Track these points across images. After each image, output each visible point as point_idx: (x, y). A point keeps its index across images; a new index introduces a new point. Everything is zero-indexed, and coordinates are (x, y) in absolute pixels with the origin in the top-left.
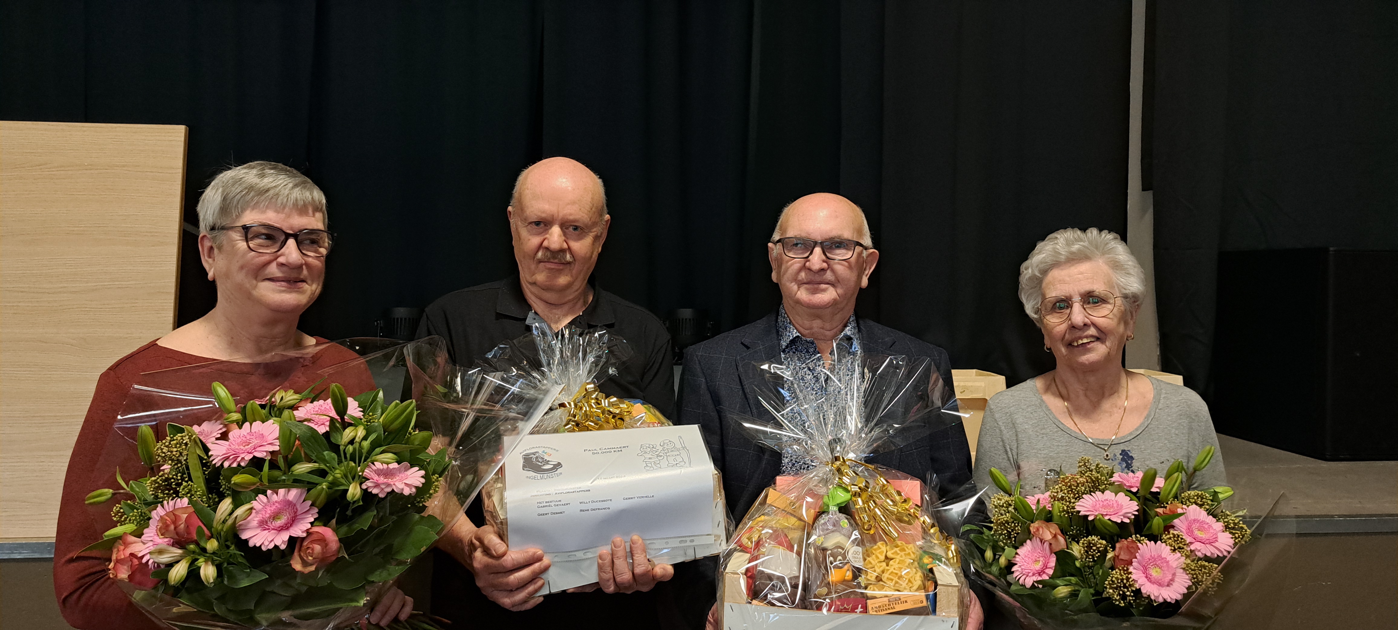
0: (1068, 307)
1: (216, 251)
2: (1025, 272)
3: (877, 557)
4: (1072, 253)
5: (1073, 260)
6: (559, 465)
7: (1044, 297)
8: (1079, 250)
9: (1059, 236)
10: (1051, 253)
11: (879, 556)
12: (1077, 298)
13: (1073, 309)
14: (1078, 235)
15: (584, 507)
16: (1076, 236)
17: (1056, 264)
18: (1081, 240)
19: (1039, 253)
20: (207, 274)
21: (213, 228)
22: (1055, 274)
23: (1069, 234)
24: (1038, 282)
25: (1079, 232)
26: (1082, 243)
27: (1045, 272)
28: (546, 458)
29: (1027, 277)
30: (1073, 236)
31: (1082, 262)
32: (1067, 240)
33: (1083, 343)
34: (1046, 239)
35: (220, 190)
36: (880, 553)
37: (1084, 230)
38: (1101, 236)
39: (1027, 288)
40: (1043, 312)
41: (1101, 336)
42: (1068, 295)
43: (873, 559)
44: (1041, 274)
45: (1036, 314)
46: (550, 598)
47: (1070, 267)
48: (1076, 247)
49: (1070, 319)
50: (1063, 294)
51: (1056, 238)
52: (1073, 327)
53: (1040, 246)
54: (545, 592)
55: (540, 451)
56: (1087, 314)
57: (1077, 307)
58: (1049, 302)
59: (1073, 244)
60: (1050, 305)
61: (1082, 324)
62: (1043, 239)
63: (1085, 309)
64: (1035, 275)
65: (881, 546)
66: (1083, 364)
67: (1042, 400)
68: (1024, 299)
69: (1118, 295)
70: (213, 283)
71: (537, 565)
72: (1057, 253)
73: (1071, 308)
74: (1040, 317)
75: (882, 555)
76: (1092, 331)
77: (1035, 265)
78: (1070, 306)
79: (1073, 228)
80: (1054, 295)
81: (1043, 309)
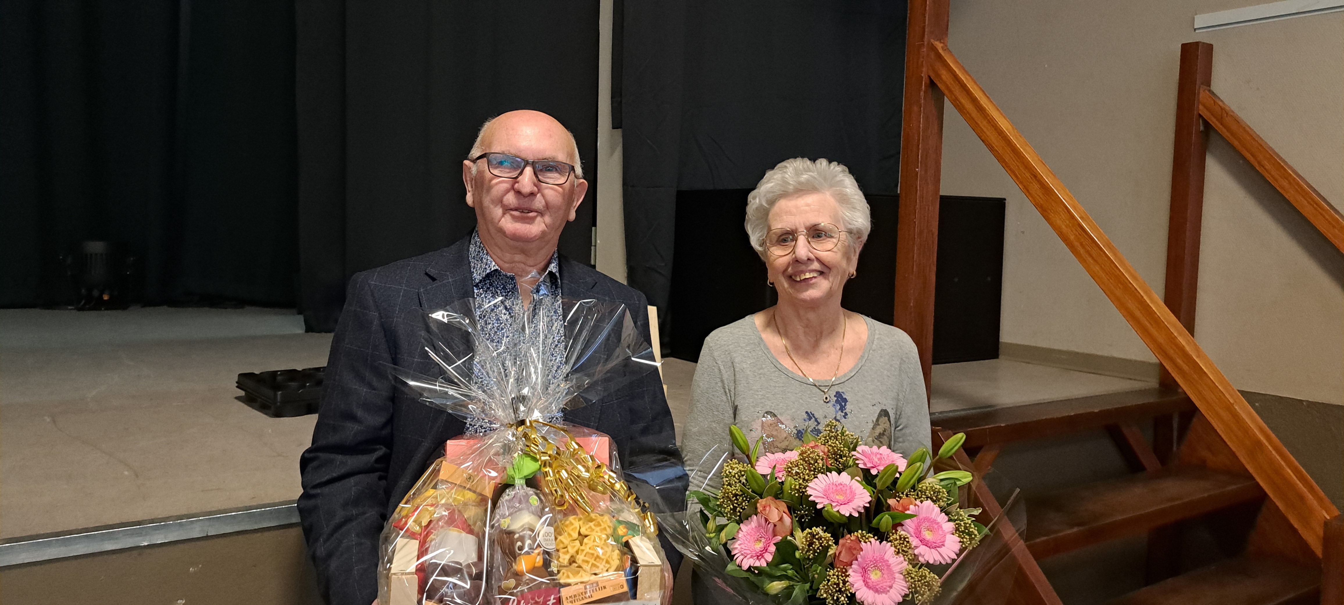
0: (792, 240)
2: (753, 201)
3: (569, 535)
4: (800, 183)
5: (802, 190)
7: (769, 229)
8: (808, 180)
9: (788, 165)
10: (779, 182)
11: (572, 533)
12: (803, 230)
13: (798, 242)
14: (807, 165)
16: (805, 166)
17: (785, 195)
18: (810, 171)
19: (767, 182)
22: (783, 204)
23: (798, 163)
24: (764, 213)
25: (808, 162)
26: (811, 173)
27: (772, 202)
29: (754, 207)
30: (803, 166)
31: (809, 194)
32: (795, 169)
33: (806, 279)
34: (775, 168)
36: (572, 529)
37: (814, 160)
38: (829, 168)
39: (754, 218)
40: (768, 244)
41: (825, 270)
42: (794, 228)
43: (565, 538)
44: (768, 205)
45: (760, 246)
47: (797, 197)
48: (804, 177)
49: (794, 253)
50: (789, 226)
51: (786, 167)
52: (797, 261)
53: (769, 174)
56: (811, 249)
57: (802, 240)
58: (775, 233)
59: (802, 174)
60: (775, 238)
61: (806, 259)
62: (772, 167)
63: (809, 243)
64: (761, 205)
65: (573, 521)
66: (804, 301)
67: (761, 338)
68: (749, 229)
69: (843, 230)
72: (785, 182)
73: (796, 241)
74: (765, 250)
75: (575, 533)
76: (816, 266)
77: (762, 195)
78: (795, 239)
79: (803, 157)
80: (780, 227)
81: (768, 242)
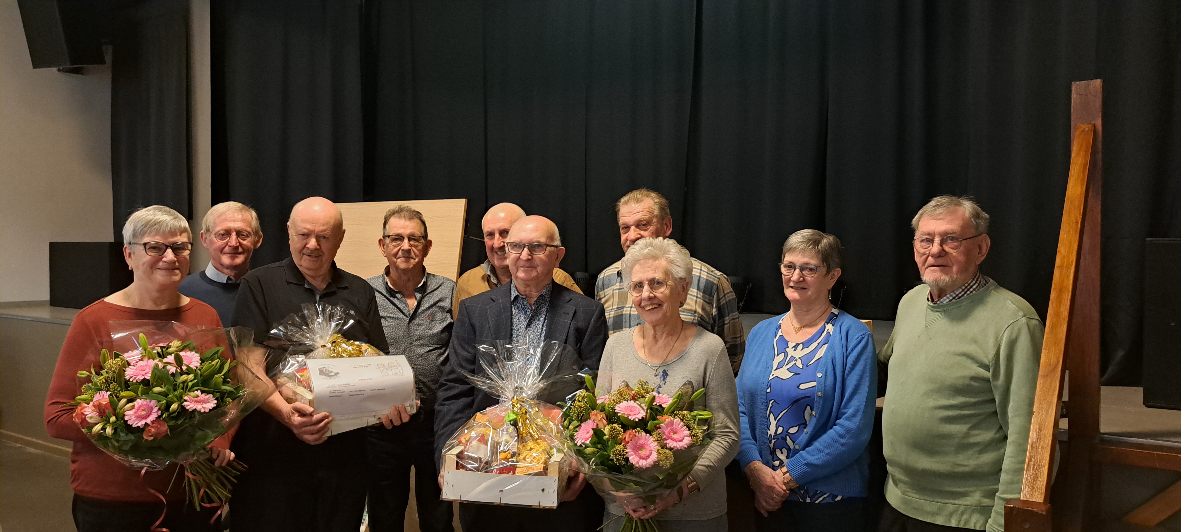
1: (132, 255)
6: (337, 373)
12: (647, 282)
13: (644, 288)
15: (351, 393)
20: (128, 266)
21: (130, 244)
28: (331, 370)
35: (133, 224)
41: (662, 303)
42: (642, 280)
46: (331, 438)
49: (642, 294)
52: (644, 299)
54: (329, 434)
55: (327, 366)
56: (652, 291)
57: (646, 287)
58: (633, 284)
60: (633, 286)
61: (648, 298)
63: (651, 289)
70: (132, 271)
71: (326, 420)
76: (657, 301)
80: (635, 280)
